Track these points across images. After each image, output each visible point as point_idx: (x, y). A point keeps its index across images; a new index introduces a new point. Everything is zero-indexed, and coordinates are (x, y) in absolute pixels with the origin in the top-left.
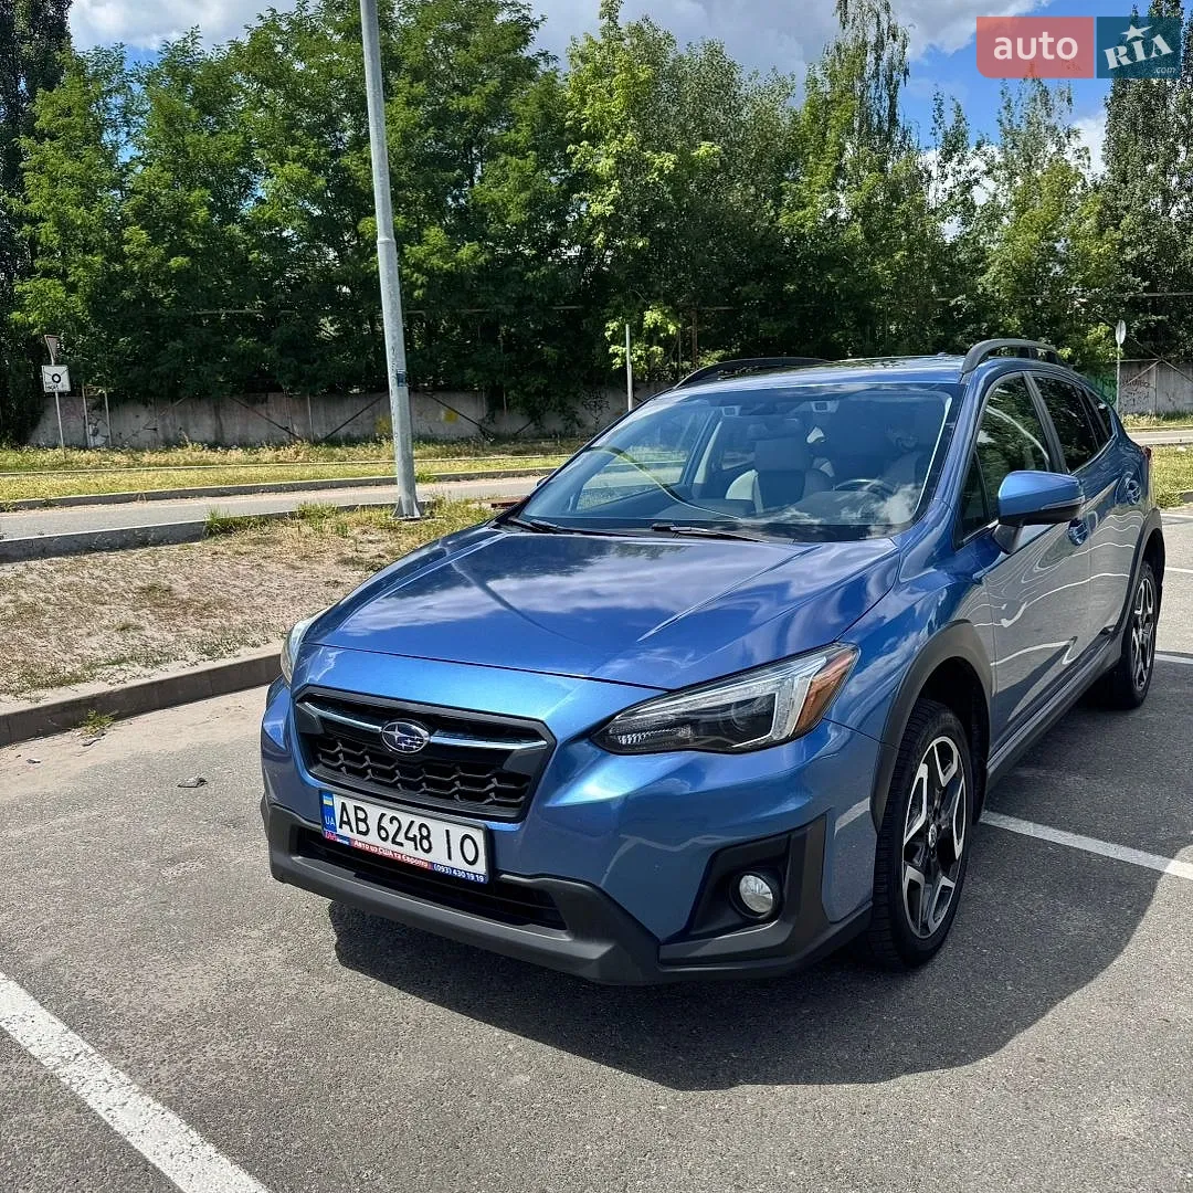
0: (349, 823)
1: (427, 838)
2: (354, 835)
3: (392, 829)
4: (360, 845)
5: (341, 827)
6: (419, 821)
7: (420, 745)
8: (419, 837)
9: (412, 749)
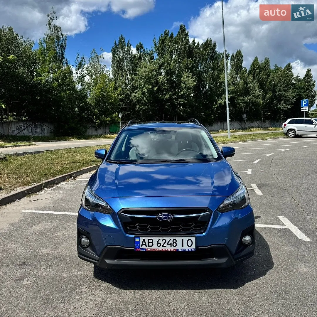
0: (145, 244)
1: (175, 243)
2: (148, 247)
3: (162, 243)
4: (150, 250)
5: (142, 246)
6: (172, 239)
7: (171, 219)
8: (172, 243)
9: (169, 220)
